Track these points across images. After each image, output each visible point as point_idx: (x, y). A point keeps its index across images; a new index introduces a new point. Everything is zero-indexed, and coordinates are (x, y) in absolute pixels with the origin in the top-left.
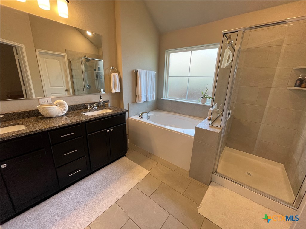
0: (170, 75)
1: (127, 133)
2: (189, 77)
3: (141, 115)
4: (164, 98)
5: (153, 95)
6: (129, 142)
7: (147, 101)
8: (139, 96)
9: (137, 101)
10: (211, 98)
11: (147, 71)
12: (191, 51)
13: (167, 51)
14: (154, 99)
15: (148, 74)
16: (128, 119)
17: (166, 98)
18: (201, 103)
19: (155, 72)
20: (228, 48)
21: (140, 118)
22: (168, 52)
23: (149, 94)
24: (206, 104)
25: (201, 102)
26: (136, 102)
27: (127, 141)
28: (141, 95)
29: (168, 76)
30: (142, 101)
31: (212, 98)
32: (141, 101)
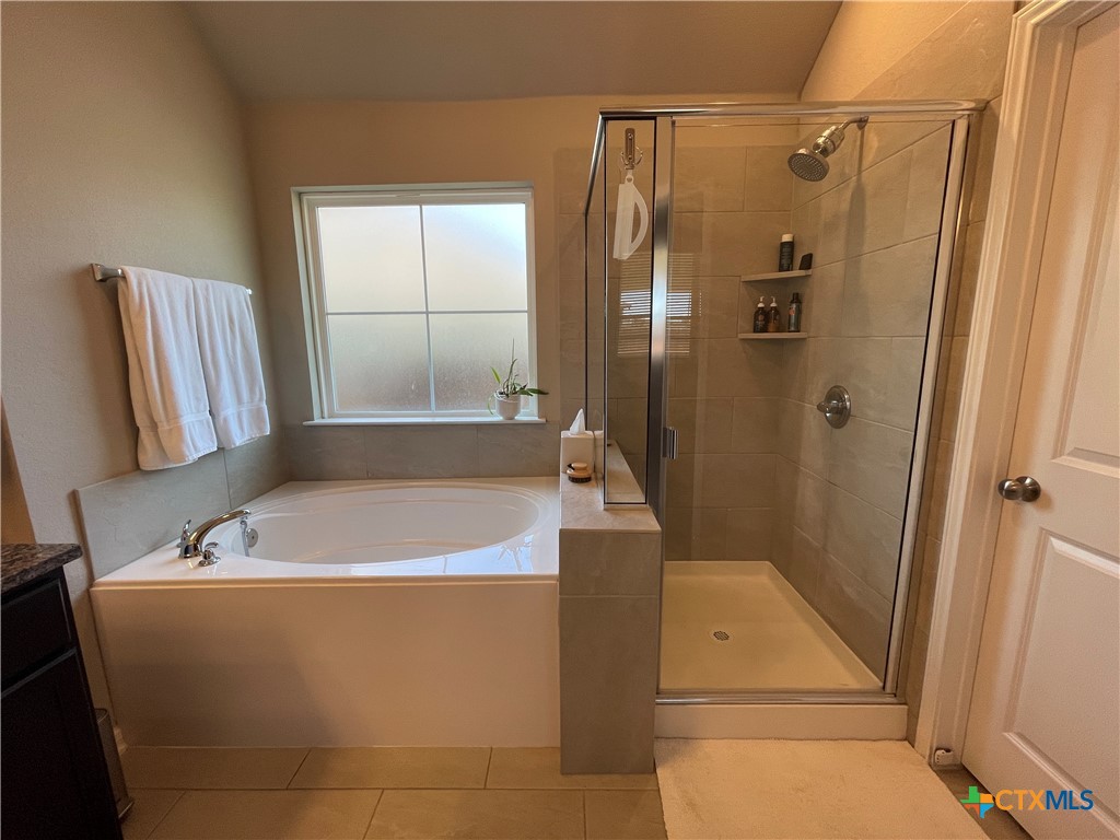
0: (330, 306)
1: (99, 699)
2: (427, 313)
3: (199, 539)
4: (317, 421)
5: (259, 411)
6: (121, 748)
7: (221, 449)
8: (163, 427)
9: (148, 459)
10: (534, 391)
11: (199, 283)
12: (421, 203)
13: (300, 194)
14: (261, 429)
15: (207, 300)
16: (88, 595)
17: (329, 418)
18: (498, 418)
19: (250, 292)
20: (630, 180)
21: (192, 562)
22: (305, 198)
23: (229, 410)
24: (520, 418)
25: (502, 413)
26: (137, 466)
27: (106, 749)
28: (177, 417)
29: (323, 314)
30: (192, 456)
31: (539, 392)
32: (182, 457)
